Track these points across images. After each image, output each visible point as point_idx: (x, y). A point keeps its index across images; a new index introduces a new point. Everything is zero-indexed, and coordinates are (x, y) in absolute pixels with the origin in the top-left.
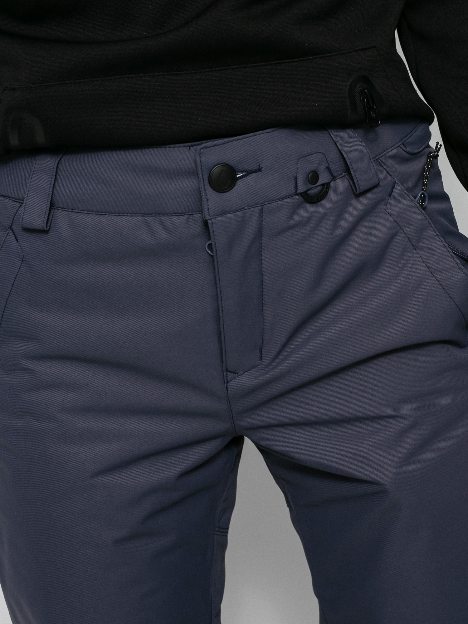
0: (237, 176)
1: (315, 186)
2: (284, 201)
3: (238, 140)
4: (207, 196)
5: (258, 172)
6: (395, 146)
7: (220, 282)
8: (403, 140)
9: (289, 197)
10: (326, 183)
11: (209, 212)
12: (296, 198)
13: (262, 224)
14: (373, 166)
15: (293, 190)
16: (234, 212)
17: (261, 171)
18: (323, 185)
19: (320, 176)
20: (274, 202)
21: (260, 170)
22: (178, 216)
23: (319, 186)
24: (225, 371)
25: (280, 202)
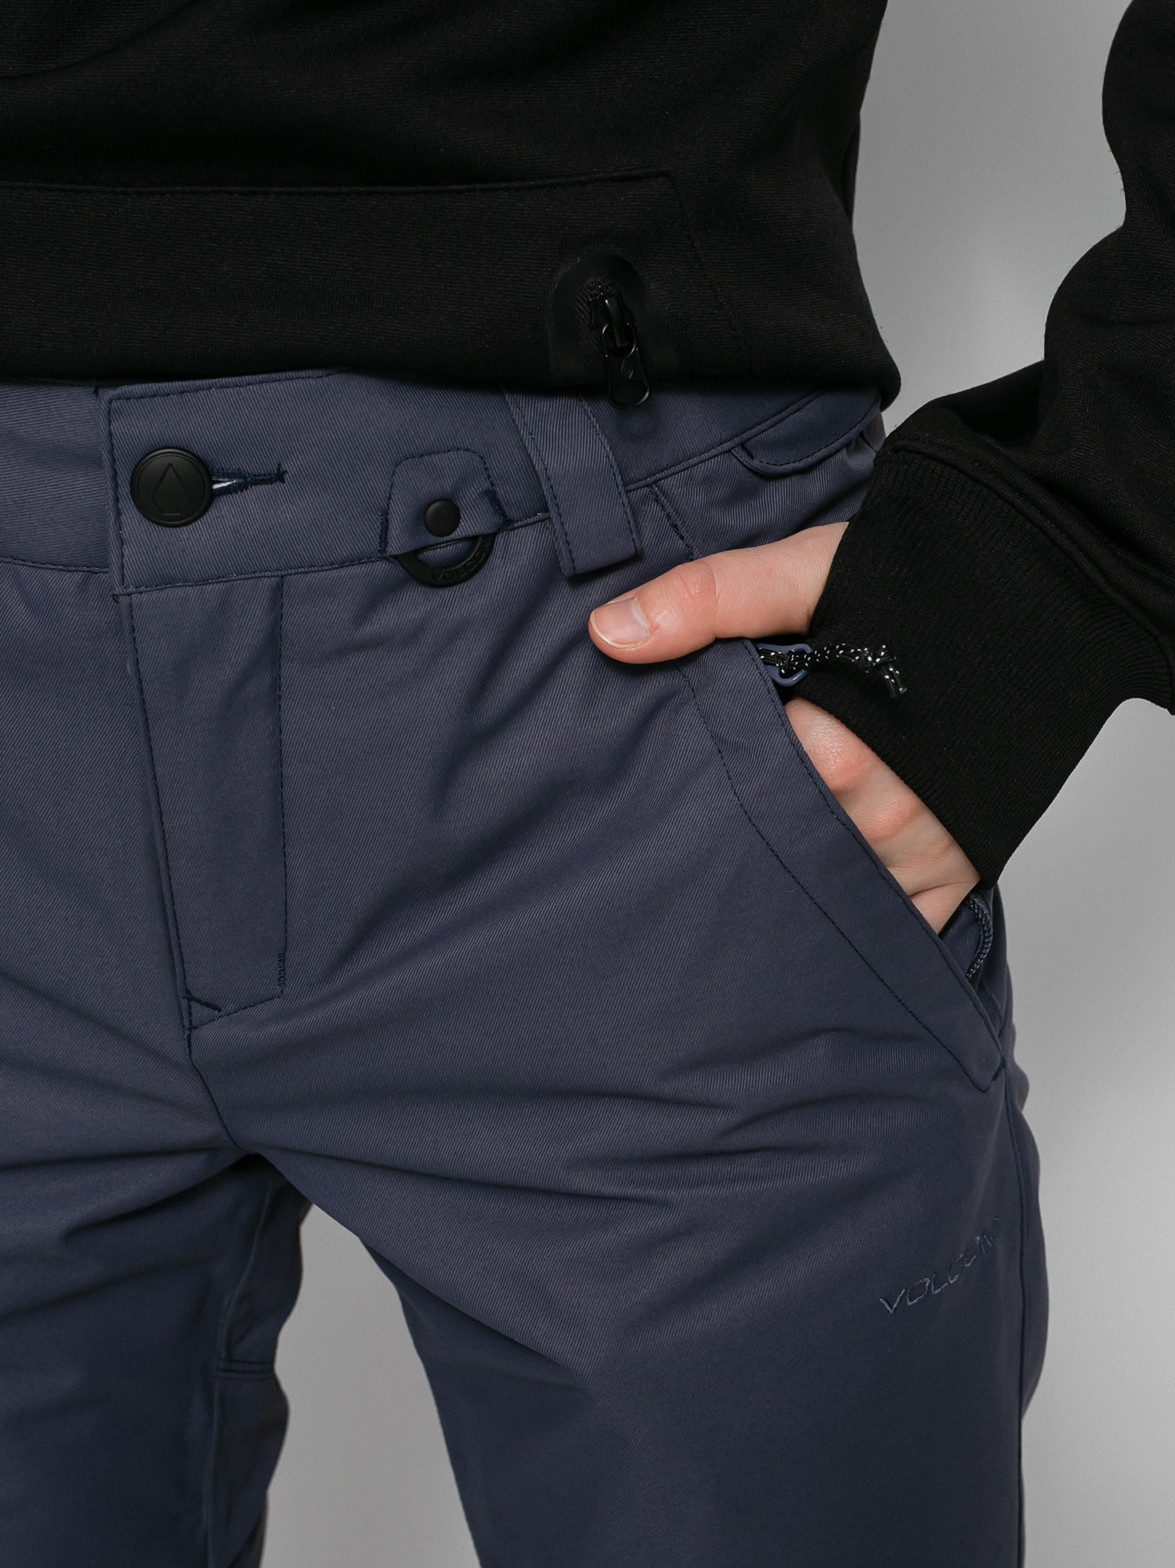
0: (216, 486)
1: (445, 539)
2: (343, 572)
3: (222, 387)
4: (121, 530)
5: (275, 481)
6: (714, 452)
7: (154, 766)
8: (745, 436)
9: (363, 563)
10: (480, 536)
11: (123, 575)
12: (381, 568)
13: (281, 626)
14: (624, 505)
15: (375, 545)
16: (196, 584)
17: (283, 481)
18: (473, 539)
19: (463, 514)
20: (316, 571)
21: (280, 477)
22: (61, 570)
23: (460, 540)
24: (183, 998)
25: (335, 573)
